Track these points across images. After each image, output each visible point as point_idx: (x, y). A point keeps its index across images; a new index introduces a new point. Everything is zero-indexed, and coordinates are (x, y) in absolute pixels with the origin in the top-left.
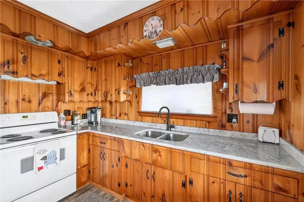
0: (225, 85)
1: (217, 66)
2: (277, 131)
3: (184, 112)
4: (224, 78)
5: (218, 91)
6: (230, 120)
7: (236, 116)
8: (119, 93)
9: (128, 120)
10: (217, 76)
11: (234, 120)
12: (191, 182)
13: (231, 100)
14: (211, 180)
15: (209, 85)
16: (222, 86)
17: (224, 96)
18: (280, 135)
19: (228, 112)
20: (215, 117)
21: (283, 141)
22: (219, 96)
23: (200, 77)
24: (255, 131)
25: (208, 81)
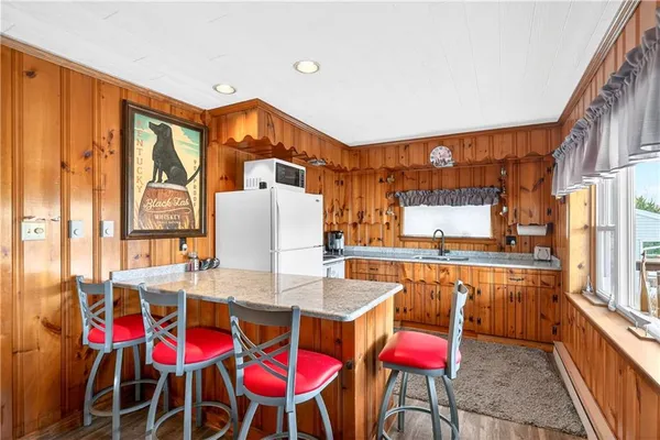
0: (504, 209)
1: (496, 190)
2: (549, 249)
3: (460, 235)
4: (503, 202)
5: (497, 213)
6: (509, 243)
7: (514, 238)
8: (381, 214)
9: (384, 246)
10: (496, 200)
11: (513, 242)
12: (479, 292)
13: (510, 223)
14: (497, 287)
15: (487, 207)
16: (502, 210)
17: (504, 219)
18: (552, 253)
19: (507, 234)
20: (494, 240)
21: (553, 258)
22: (498, 218)
23: (480, 200)
24: (532, 251)
25: (487, 203)
